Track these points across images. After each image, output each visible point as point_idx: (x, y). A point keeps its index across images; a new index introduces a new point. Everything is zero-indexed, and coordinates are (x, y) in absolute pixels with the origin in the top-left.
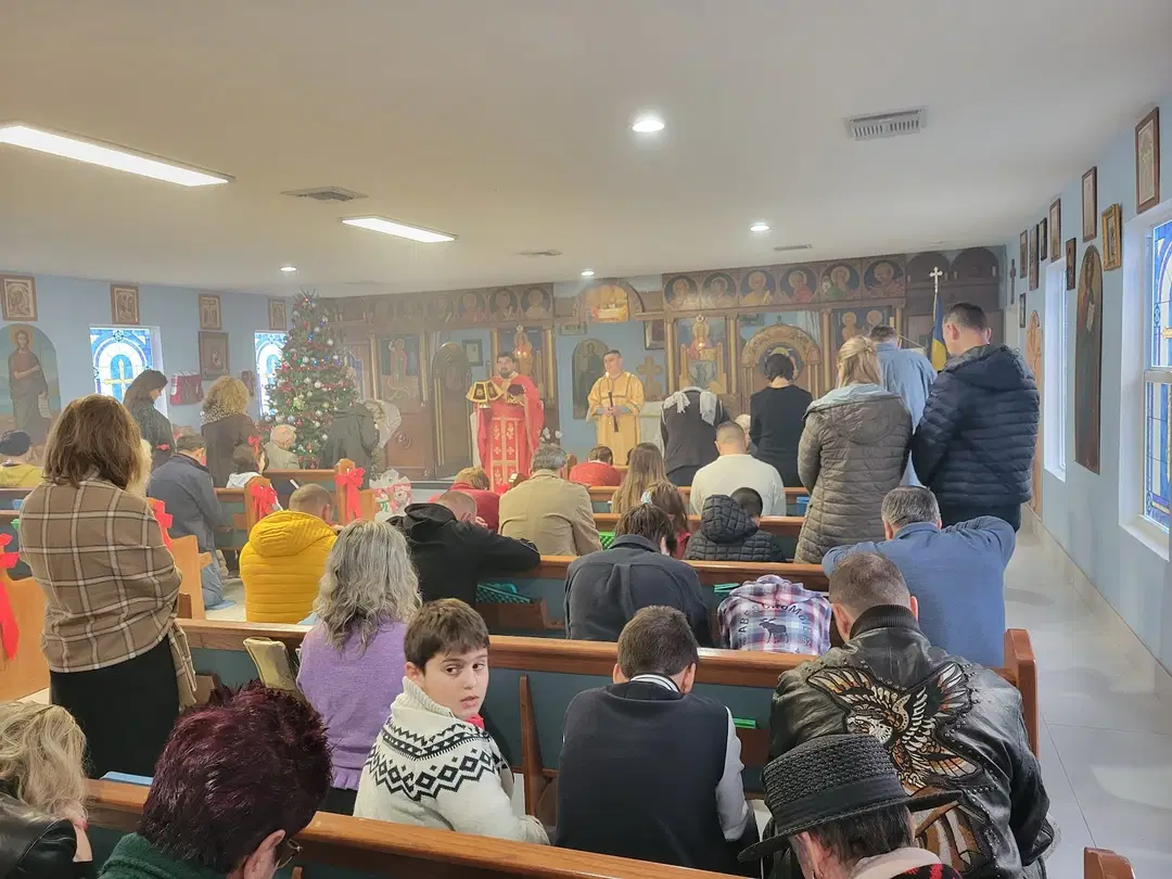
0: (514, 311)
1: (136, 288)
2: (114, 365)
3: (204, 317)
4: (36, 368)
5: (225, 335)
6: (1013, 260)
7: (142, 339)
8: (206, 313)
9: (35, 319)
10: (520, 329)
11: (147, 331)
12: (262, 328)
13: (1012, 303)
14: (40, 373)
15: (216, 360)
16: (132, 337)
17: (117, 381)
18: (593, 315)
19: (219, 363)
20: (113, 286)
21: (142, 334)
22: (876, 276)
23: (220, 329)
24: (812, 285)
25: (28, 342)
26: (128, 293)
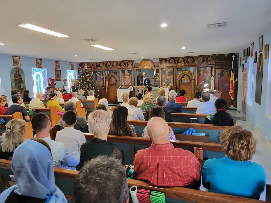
0: (125, 66)
1: (41, 59)
2: (36, 77)
3: (56, 66)
4: (20, 77)
5: (60, 71)
6: (241, 56)
7: (43, 71)
8: (56, 65)
9: (20, 66)
10: (126, 70)
11: (44, 69)
12: (68, 69)
13: (240, 66)
14: (21, 78)
15: (58, 76)
16: (40, 71)
17: (37, 80)
18: (143, 67)
19: (59, 77)
20: (37, 59)
21: (42, 70)
22: (209, 59)
23: (59, 69)
24: (194, 61)
25: (18, 71)
26: (40, 61)
